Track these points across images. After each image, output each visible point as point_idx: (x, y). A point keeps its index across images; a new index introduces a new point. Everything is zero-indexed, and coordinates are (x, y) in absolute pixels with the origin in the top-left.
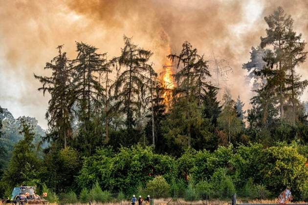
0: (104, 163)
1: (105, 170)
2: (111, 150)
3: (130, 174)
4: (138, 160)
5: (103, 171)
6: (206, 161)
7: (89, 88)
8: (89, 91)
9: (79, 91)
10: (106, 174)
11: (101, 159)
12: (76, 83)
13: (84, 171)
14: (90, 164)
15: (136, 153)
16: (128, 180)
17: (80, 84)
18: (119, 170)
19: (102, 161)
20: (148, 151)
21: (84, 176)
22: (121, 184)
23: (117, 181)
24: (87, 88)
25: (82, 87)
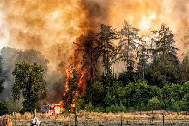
0: (119, 91)
1: (121, 94)
2: (122, 83)
3: (135, 97)
4: (139, 89)
5: (120, 95)
6: (178, 89)
7: (107, 49)
8: (107, 51)
9: (102, 51)
10: (121, 96)
11: (118, 88)
12: (101, 46)
13: (109, 95)
14: (111, 91)
15: (138, 85)
16: (133, 100)
17: (102, 47)
18: (128, 94)
19: (119, 90)
20: (145, 84)
21: (109, 97)
22: (130, 102)
23: (128, 101)
24: (106, 49)
25: (104, 48)
